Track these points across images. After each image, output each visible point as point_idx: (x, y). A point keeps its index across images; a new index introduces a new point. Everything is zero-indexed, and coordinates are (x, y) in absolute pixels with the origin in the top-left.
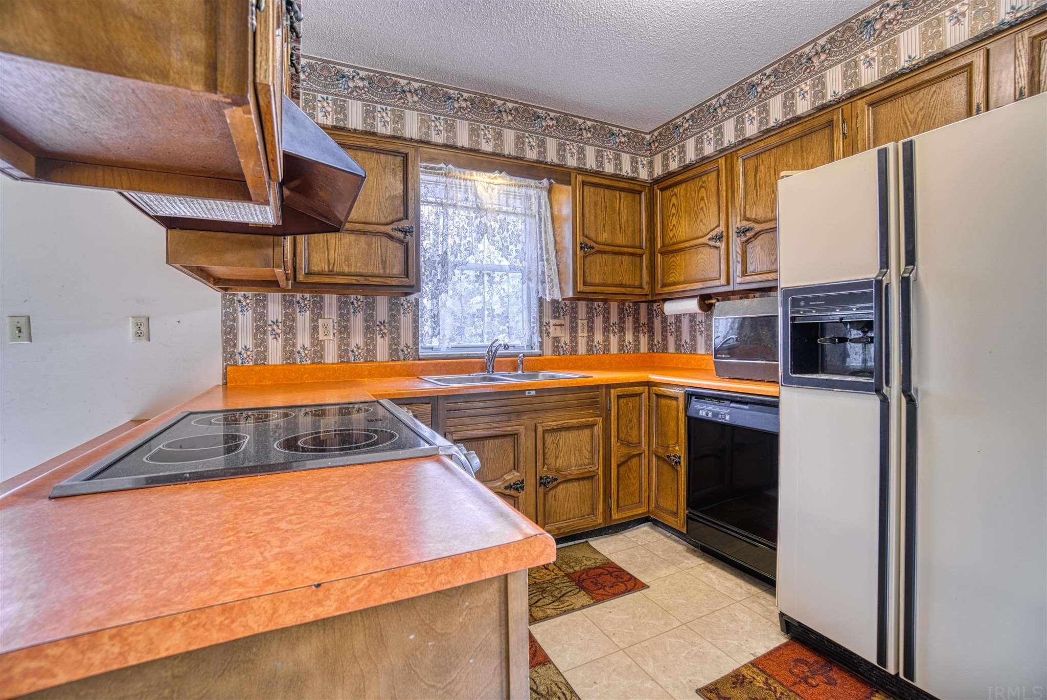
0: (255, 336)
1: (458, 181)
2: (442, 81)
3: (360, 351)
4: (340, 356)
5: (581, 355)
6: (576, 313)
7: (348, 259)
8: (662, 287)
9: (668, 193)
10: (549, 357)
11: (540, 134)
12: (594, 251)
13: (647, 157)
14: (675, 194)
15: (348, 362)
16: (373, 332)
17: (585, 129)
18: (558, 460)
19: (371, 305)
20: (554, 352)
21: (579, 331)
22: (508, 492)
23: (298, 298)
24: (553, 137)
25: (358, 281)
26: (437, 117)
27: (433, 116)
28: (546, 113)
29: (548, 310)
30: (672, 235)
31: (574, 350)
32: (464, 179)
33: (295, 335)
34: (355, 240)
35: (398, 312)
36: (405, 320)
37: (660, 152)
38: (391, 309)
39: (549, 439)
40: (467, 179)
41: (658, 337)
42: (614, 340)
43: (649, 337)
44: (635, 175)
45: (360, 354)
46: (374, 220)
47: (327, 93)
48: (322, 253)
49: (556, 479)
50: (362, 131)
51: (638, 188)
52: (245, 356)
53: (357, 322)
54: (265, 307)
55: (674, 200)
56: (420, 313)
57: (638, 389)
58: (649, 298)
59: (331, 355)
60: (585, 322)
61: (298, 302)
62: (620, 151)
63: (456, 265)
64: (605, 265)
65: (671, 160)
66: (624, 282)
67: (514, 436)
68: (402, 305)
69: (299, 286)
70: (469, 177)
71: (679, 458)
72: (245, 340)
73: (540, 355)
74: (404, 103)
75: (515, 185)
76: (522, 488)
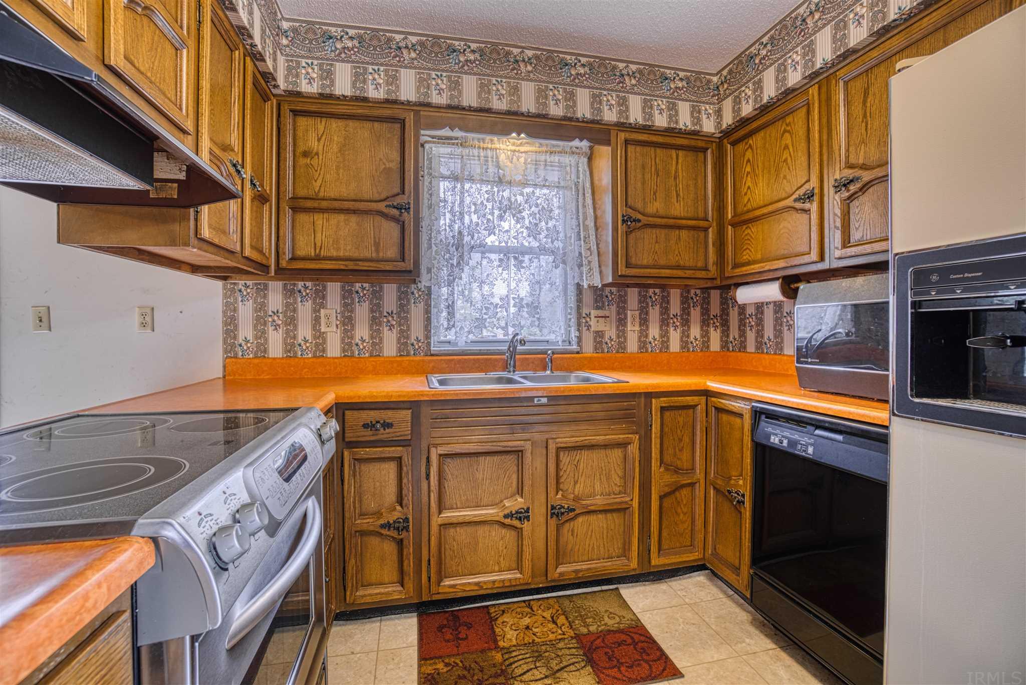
0: (255, 326)
1: (476, 152)
2: (444, 32)
3: (365, 344)
4: (344, 350)
5: (631, 353)
6: (625, 302)
7: (336, 241)
8: (733, 268)
9: (741, 147)
10: (589, 355)
11: (568, 85)
12: (640, 224)
13: (714, 104)
14: (750, 146)
15: (352, 356)
16: (380, 324)
17: (628, 75)
18: (578, 486)
19: (377, 295)
20: (596, 348)
21: (629, 324)
22: (508, 521)
23: (300, 287)
24: (585, 87)
25: (346, 266)
26: (439, 74)
27: (434, 73)
28: (576, 59)
29: (588, 298)
30: (746, 200)
31: (622, 346)
32: (483, 148)
33: (296, 326)
34: (345, 220)
35: (408, 301)
36: (416, 312)
37: (730, 94)
38: (400, 299)
39: (565, 458)
40: (487, 148)
41: (734, 332)
42: (675, 337)
43: (723, 332)
44: (697, 128)
45: (364, 347)
46: (366, 197)
47: (313, 58)
48: (308, 235)
49: (574, 510)
50: (352, 97)
51: (701, 144)
52: (245, 348)
53: (362, 312)
54: (265, 296)
55: (749, 154)
56: (433, 303)
57: (690, 400)
58: (718, 282)
59: (334, 349)
60: (637, 313)
61: (300, 291)
62: (676, 99)
63: (473, 247)
64: (657, 242)
65: (744, 103)
66: (682, 263)
67: (519, 453)
68: (413, 293)
69: (281, 272)
70: (490, 146)
71: (743, 496)
72: (246, 332)
73: (578, 353)
74: (399, 61)
75: (546, 152)
76: (528, 518)
